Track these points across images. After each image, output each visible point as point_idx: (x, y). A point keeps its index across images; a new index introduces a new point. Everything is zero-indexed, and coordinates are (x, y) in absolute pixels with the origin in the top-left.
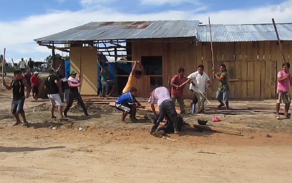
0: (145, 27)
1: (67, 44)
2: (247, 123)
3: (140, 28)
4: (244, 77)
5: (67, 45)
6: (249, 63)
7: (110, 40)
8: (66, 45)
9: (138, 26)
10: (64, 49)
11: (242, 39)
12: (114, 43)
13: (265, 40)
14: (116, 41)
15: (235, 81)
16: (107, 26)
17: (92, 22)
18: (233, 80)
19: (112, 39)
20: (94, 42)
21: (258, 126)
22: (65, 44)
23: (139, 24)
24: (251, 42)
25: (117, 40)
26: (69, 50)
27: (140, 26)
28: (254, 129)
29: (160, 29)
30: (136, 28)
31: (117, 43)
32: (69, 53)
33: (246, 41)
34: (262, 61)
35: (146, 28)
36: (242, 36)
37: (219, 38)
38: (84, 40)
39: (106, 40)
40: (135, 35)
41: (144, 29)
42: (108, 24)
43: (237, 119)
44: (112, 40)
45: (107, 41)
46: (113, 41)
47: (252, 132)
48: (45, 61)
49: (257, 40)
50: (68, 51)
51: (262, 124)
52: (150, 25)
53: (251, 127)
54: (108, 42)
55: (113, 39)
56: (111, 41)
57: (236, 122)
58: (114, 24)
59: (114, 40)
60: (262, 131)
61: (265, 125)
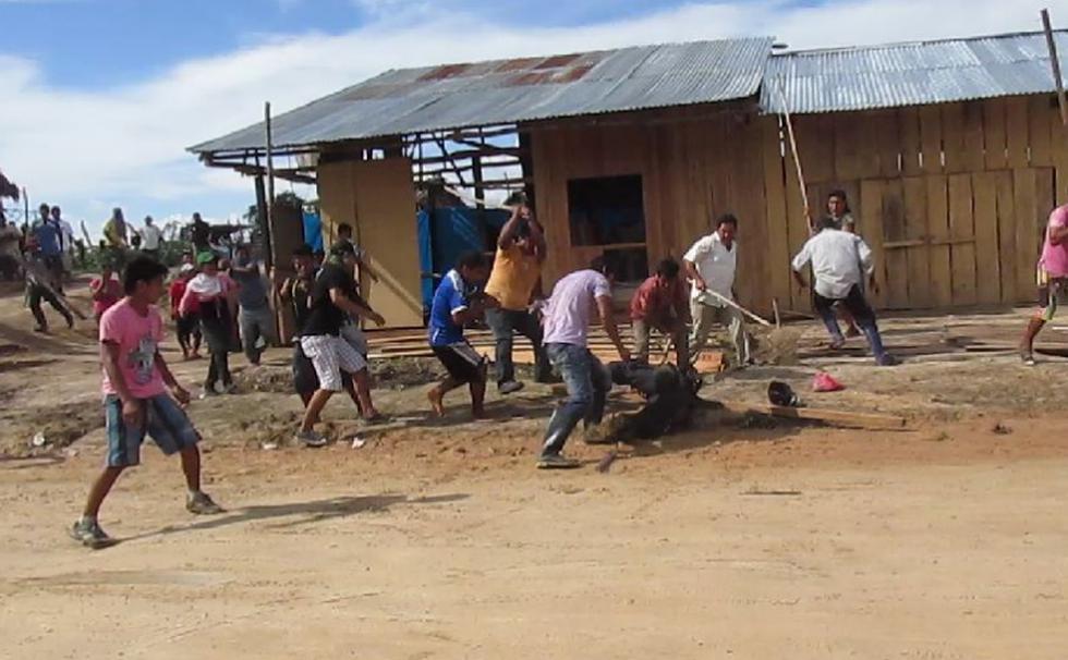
0: (576, 75)
1: (307, 156)
2: (931, 391)
3: (559, 81)
4: (939, 229)
5: (308, 160)
6: (953, 179)
7: (454, 129)
8: (303, 158)
9: (552, 73)
10: (298, 173)
11: (923, 96)
12: (467, 139)
13: (1004, 93)
14: (476, 130)
15: (906, 247)
16: (445, 81)
17: (391, 71)
18: (897, 244)
19: (457, 125)
20: (404, 139)
21: (970, 398)
22: (299, 157)
23: (560, 65)
24: (954, 102)
25: (480, 127)
26: (313, 175)
27: (561, 72)
28: (956, 407)
29: (630, 77)
30: (545, 82)
31: (478, 140)
32: (314, 187)
33: (937, 100)
34: (1002, 170)
35: (581, 80)
36: (924, 83)
37: (840, 96)
38: (359, 136)
39: (443, 130)
40: (541, 104)
41: (573, 83)
42: (448, 73)
43: (900, 380)
44: (457, 130)
45: (446, 134)
46: (463, 131)
47: (945, 420)
48: (245, 222)
49: (976, 97)
50: (309, 181)
51: (984, 391)
52: (598, 66)
53: (946, 402)
54: (449, 137)
55: (463, 124)
56: (458, 135)
57: (894, 390)
58: (470, 71)
59: (466, 127)
60: (981, 415)
61: (997, 393)
